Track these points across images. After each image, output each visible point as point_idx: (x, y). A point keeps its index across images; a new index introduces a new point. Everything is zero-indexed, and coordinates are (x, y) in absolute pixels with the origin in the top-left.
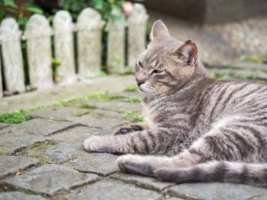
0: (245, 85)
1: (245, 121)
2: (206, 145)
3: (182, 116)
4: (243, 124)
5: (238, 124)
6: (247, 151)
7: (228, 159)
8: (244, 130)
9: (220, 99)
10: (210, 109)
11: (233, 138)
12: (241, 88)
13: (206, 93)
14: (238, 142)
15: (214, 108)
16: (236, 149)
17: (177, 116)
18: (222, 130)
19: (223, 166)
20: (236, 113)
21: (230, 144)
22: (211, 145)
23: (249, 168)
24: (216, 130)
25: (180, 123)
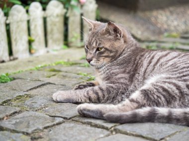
0: (169, 53)
1: (170, 78)
2: (141, 96)
3: (123, 75)
4: (168, 80)
5: (164, 80)
6: (171, 100)
7: (157, 106)
8: (169, 85)
9: (150, 62)
10: (143, 70)
11: (161, 90)
12: (166, 55)
13: (140, 58)
14: (164, 93)
15: (146, 69)
16: (163, 99)
17: (119, 76)
18: (153, 85)
19: (154, 110)
20: (162, 73)
21: (159, 95)
22: (145, 96)
23: (173, 112)
24: (148, 85)
25: (122, 81)
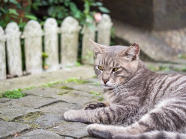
0: (179, 77)
1: (180, 103)
2: (151, 119)
3: (133, 98)
4: (178, 105)
5: (174, 105)
6: (180, 124)
7: (166, 130)
8: (178, 110)
9: (161, 87)
10: (153, 94)
11: (170, 114)
12: (177, 79)
13: (150, 83)
14: (173, 118)
15: (157, 94)
16: (172, 123)
17: (129, 98)
18: (163, 109)
19: (163, 134)
20: (172, 97)
21: (168, 119)
22: (155, 119)
23: (181, 137)
24: (157, 109)
25: (132, 103)
